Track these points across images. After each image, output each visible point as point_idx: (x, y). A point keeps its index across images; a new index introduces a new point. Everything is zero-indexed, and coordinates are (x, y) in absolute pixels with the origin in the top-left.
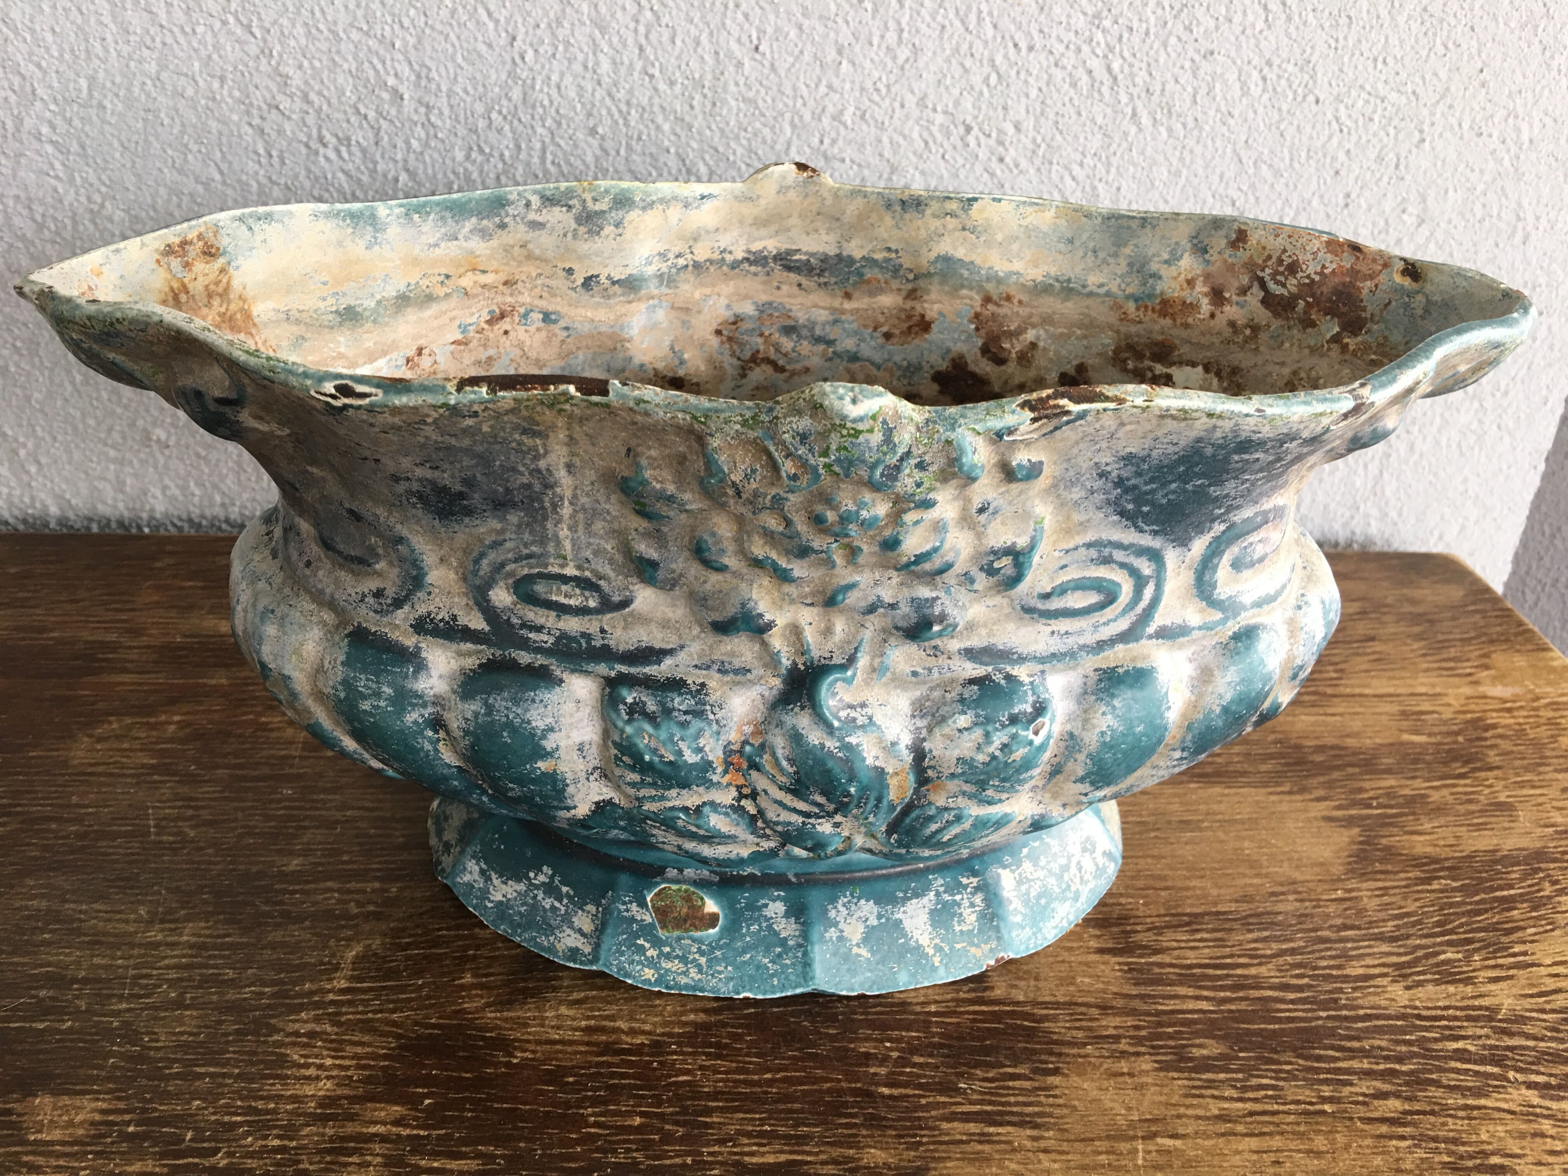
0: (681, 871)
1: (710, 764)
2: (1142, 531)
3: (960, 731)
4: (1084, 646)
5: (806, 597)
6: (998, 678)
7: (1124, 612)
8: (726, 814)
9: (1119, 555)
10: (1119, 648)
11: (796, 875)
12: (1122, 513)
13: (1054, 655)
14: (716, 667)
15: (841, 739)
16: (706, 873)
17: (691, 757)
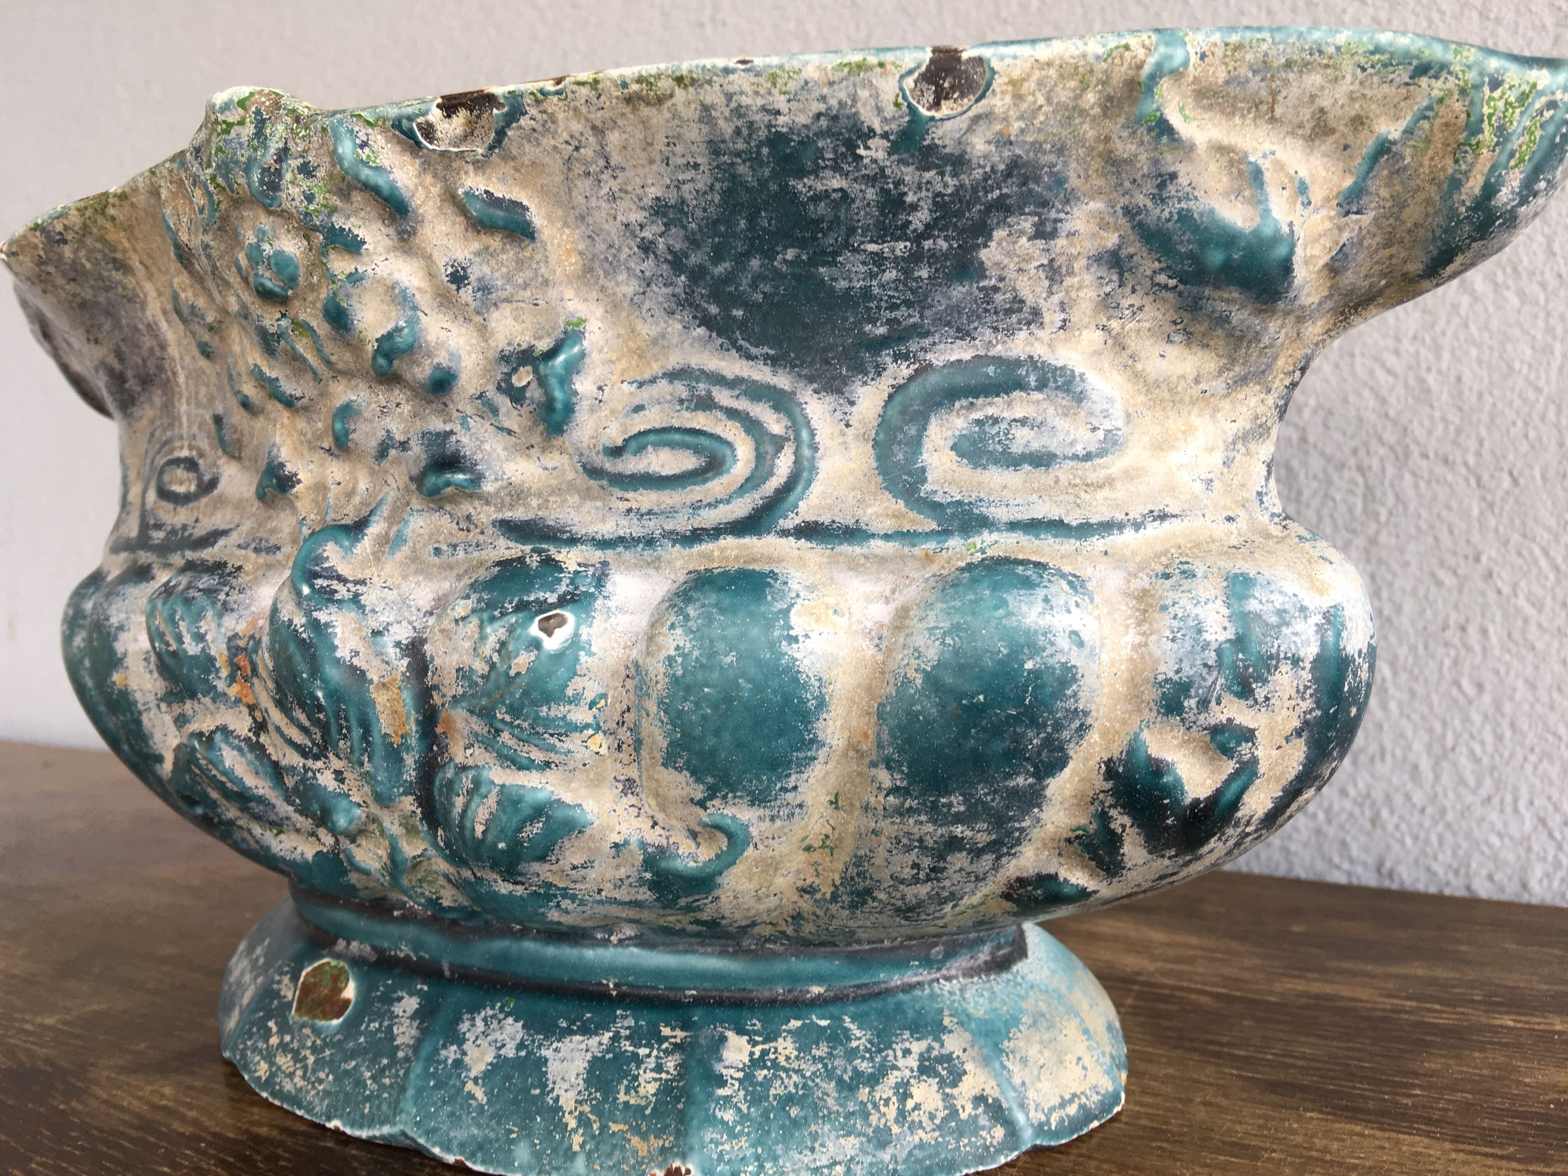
0: (349, 944)
1: (211, 660)
2: (749, 357)
3: (457, 621)
4: (672, 532)
5: (320, 438)
6: (533, 561)
7: (743, 489)
8: (240, 750)
9: (723, 397)
10: (729, 542)
11: (451, 966)
12: (706, 321)
13: (621, 540)
14: (253, 545)
15: (308, 613)
16: (368, 948)
17: (192, 648)
